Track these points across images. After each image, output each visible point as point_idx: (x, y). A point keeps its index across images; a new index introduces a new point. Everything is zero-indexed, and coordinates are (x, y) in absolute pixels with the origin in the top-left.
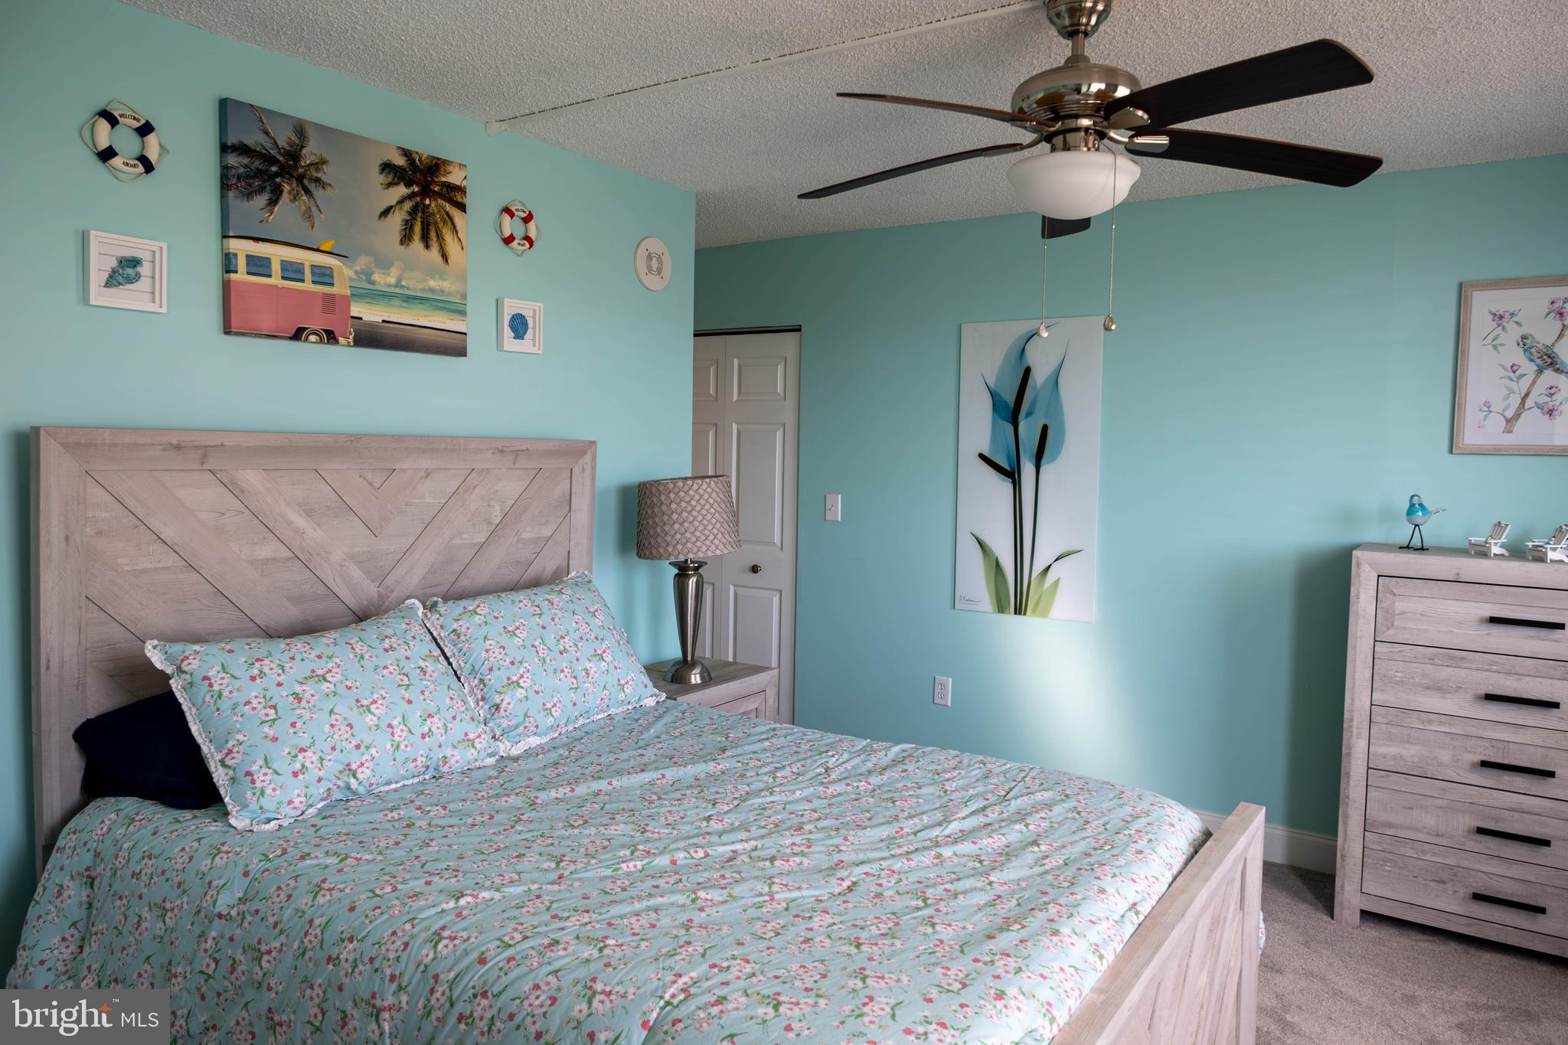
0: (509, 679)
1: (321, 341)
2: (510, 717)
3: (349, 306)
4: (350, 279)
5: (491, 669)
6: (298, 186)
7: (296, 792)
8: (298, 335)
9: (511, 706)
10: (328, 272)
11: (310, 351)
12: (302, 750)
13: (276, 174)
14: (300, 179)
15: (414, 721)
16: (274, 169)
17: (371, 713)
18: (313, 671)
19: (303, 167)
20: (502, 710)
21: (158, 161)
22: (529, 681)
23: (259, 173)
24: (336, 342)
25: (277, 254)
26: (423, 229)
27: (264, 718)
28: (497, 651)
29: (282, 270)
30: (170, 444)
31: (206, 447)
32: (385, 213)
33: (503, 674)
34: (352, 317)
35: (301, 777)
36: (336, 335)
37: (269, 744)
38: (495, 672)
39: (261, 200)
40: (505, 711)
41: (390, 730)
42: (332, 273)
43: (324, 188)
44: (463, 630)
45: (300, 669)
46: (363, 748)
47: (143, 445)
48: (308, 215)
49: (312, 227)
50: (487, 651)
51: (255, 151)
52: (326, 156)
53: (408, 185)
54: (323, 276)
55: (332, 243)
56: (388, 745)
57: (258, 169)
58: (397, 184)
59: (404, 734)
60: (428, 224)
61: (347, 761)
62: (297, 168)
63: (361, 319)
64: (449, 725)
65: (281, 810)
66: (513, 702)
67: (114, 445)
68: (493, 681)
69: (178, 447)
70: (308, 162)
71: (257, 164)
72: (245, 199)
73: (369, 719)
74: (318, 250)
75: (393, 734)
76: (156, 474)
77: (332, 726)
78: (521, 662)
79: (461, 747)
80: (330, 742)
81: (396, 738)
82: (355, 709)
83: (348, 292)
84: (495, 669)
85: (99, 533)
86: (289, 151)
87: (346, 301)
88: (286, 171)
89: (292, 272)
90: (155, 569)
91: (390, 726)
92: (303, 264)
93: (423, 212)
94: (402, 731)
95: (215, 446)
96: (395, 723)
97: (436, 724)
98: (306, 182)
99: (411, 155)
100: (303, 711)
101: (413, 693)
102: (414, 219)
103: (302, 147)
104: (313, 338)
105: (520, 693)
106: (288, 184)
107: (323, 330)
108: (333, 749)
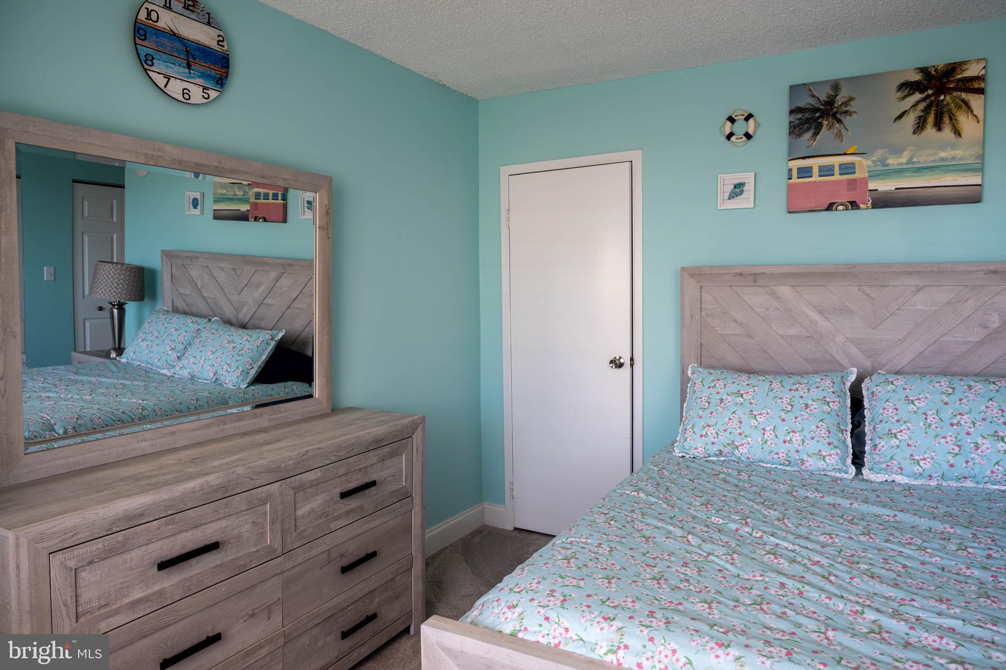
0: (890, 430)
1: (847, 209)
2: (882, 455)
3: (867, 183)
4: (868, 167)
5: (881, 421)
6: (833, 119)
7: (700, 445)
8: (830, 207)
9: (884, 449)
10: (851, 166)
11: (840, 216)
12: (709, 426)
13: (819, 117)
14: (834, 116)
15: (781, 432)
16: (817, 115)
17: (756, 419)
18: (739, 391)
19: (836, 108)
20: (877, 449)
21: (755, 131)
22: (906, 436)
23: (807, 120)
24: (858, 208)
25: (815, 163)
26: (936, 118)
27: (702, 407)
28: (891, 410)
29: (819, 171)
30: (736, 273)
31: (755, 274)
32: (900, 117)
33: (887, 426)
34: (870, 190)
35: (704, 438)
36: (858, 203)
37: (697, 419)
38: (883, 424)
39: (808, 135)
40: (879, 451)
41: (763, 432)
42: (855, 166)
43: (850, 115)
44: (877, 392)
45: (733, 388)
46: (743, 436)
47: (724, 274)
48: (839, 135)
49: (842, 142)
50: (884, 409)
51: (806, 109)
52: (853, 95)
53: (922, 92)
54: (847, 169)
55: (855, 147)
56: (760, 439)
57: (807, 118)
58: (913, 93)
59: (772, 436)
60: (942, 113)
61: (733, 440)
62: (832, 109)
63: (877, 190)
64: (807, 442)
65: (691, 450)
66: (887, 446)
67: (711, 274)
68: (879, 429)
69: (741, 275)
70: (840, 103)
71: (807, 115)
72: (798, 137)
73: (753, 422)
74: (845, 154)
75: (764, 434)
76: (734, 288)
77: (730, 419)
78: (905, 422)
79: (814, 457)
80: (725, 427)
81: (766, 437)
82: (747, 415)
83: (867, 175)
84: (884, 422)
85: (707, 315)
86: (827, 101)
87: (865, 181)
88: (825, 114)
89: (826, 171)
90: (733, 335)
91: (764, 429)
92: (834, 165)
93: (937, 106)
94: (771, 434)
95: (760, 273)
96: (768, 429)
97: (797, 438)
98: (838, 116)
99: (927, 70)
100: (719, 408)
101: (790, 417)
102: (929, 113)
103: (836, 96)
104: (840, 208)
105: (894, 442)
106: (826, 120)
107: (848, 202)
108: (725, 430)
